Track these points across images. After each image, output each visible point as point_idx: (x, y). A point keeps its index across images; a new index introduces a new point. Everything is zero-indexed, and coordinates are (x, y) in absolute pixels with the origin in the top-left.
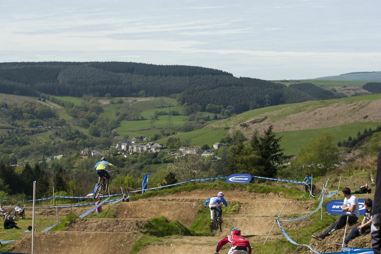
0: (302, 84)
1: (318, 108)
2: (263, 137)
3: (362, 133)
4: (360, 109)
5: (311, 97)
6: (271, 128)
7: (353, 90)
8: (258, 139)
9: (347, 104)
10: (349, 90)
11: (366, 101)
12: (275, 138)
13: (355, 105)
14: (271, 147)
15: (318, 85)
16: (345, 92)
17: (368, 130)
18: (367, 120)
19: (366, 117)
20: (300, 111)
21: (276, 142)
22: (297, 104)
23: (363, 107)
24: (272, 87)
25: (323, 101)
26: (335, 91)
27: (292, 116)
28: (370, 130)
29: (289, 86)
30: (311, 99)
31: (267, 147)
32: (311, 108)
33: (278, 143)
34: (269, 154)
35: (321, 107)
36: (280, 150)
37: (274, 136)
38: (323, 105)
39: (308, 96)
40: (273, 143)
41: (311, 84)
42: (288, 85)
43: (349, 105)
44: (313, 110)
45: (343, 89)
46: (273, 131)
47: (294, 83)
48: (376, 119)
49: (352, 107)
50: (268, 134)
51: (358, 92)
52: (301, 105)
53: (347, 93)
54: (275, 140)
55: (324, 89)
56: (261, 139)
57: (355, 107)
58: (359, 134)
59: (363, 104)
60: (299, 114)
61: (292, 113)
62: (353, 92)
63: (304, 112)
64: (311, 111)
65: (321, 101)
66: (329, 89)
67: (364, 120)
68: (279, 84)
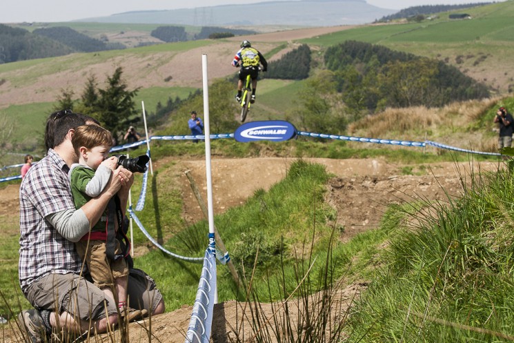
0: (54, 29)
1: (89, 64)
2: (105, 90)
3: (164, 104)
4: (159, 65)
5: (71, 49)
6: (118, 73)
7: (136, 38)
8: (96, 91)
9: (137, 58)
10: (128, 38)
11: (169, 53)
12: (125, 90)
13: (150, 59)
14: (120, 107)
15: (80, 30)
16: (122, 41)
17: (174, 100)
18: (170, 84)
19: (168, 79)
20: (59, 70)
21: (128, 98)
22: (54, 59)
23: (163, 63)
24: (7, 33)
25: (97, 53)
26: (107, 40)
27: (46, 77)
28: (178, 99)
29: (33, 32)
30: (69, 52)
31: (113, 108)
32: (77, 64)
33: (133, 99)
34: (116, 119)
35: (93, 64)
36: (135, 112)
37: (124, 86)
38: (97, 60)
39: (65, 47)
40: (123, 98)
41: (69, 28)
42: (31, 30)
43: (140, 60)
44: (82, 68)
45: (119, 36)
46: (122, 77)
47: (40, 27)
48: (185, 81)
49: (146, 63)
50: (114, 82)
51: (144, 41)
52: (60, 59)
53: (126, 42)
54: (126, 93)
55: (90, 36)
56: (101, 92)
57: (150, 62)
58: (159, 105)
59: (164, 59)
60: (58, 74)
61: (46, 74)
62: (136, 42)
63: (66, 71)
64: (77, 69)
65: (94, 53)
66: (98, 36)
67: (165, 83)
68: (18, 29)
